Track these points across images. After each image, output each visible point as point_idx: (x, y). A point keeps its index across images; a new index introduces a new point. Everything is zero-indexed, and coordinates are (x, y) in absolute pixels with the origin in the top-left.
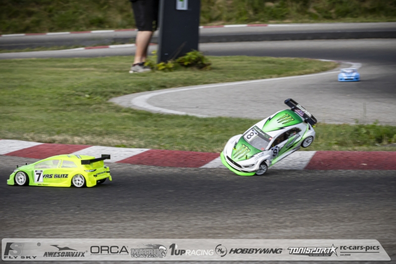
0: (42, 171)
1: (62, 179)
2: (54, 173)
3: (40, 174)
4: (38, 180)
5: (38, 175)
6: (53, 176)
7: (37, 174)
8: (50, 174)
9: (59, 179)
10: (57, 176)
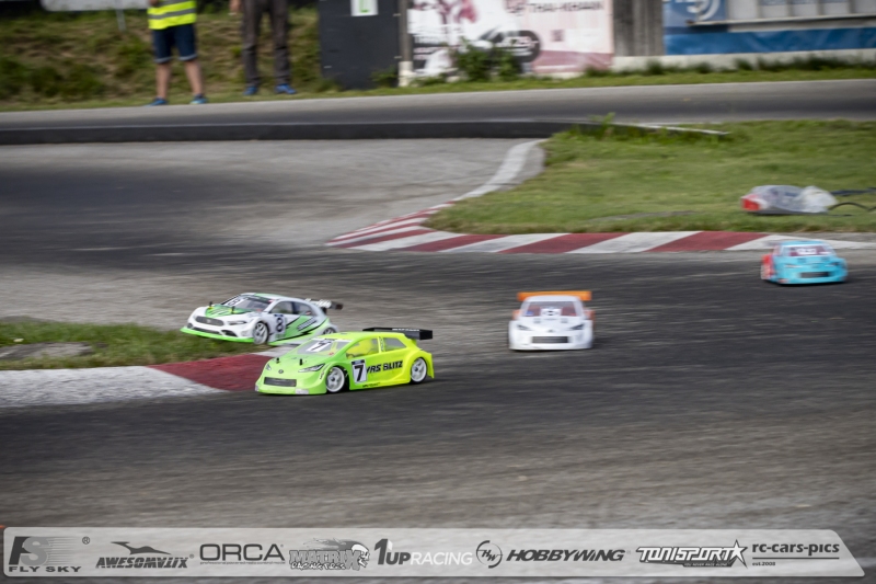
0: (363, 361)
1: (395, 370)
2: (382, 362)
3: (361, 367)
4: (359, 379)
5: (358, 370)
6: (382, 367)
7: (356, 367)
8: (376, 364)
9: (390, 371)
10: (388, 367)
